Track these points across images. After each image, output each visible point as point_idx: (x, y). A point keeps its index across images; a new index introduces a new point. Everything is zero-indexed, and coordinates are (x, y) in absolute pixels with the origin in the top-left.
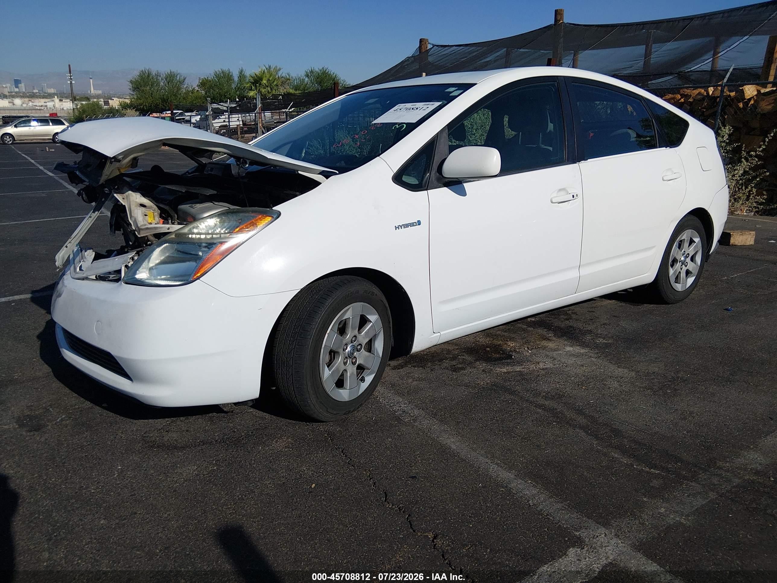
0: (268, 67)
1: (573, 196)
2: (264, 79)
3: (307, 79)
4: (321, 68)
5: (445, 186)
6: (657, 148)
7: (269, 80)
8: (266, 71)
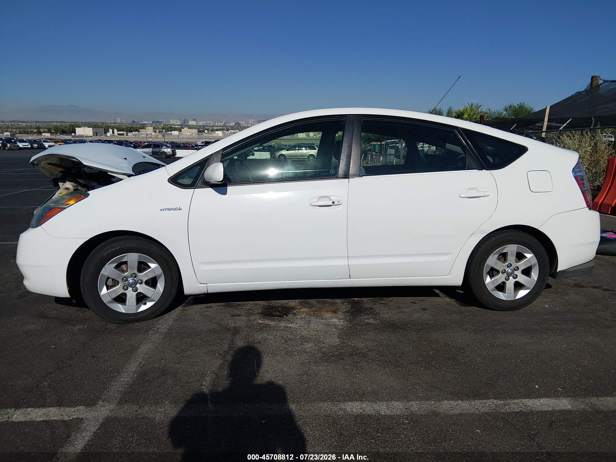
0: (470, 105)
1: (333, 203)
2: (466, 114)
3: (505, 113)
4: (518, 103)
5: (211, 187)
6: (465, 170)
7: (470, 114)
8: (469, 107)
